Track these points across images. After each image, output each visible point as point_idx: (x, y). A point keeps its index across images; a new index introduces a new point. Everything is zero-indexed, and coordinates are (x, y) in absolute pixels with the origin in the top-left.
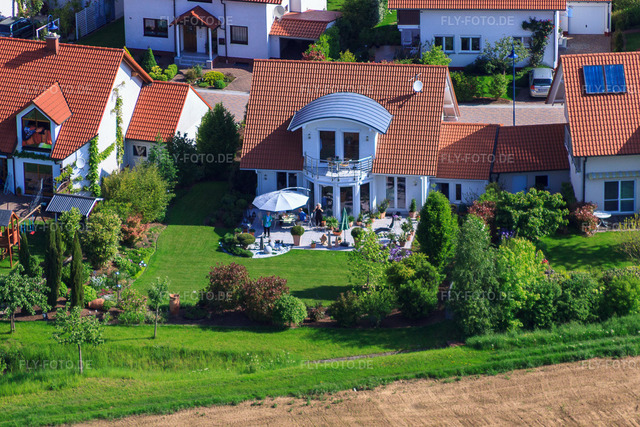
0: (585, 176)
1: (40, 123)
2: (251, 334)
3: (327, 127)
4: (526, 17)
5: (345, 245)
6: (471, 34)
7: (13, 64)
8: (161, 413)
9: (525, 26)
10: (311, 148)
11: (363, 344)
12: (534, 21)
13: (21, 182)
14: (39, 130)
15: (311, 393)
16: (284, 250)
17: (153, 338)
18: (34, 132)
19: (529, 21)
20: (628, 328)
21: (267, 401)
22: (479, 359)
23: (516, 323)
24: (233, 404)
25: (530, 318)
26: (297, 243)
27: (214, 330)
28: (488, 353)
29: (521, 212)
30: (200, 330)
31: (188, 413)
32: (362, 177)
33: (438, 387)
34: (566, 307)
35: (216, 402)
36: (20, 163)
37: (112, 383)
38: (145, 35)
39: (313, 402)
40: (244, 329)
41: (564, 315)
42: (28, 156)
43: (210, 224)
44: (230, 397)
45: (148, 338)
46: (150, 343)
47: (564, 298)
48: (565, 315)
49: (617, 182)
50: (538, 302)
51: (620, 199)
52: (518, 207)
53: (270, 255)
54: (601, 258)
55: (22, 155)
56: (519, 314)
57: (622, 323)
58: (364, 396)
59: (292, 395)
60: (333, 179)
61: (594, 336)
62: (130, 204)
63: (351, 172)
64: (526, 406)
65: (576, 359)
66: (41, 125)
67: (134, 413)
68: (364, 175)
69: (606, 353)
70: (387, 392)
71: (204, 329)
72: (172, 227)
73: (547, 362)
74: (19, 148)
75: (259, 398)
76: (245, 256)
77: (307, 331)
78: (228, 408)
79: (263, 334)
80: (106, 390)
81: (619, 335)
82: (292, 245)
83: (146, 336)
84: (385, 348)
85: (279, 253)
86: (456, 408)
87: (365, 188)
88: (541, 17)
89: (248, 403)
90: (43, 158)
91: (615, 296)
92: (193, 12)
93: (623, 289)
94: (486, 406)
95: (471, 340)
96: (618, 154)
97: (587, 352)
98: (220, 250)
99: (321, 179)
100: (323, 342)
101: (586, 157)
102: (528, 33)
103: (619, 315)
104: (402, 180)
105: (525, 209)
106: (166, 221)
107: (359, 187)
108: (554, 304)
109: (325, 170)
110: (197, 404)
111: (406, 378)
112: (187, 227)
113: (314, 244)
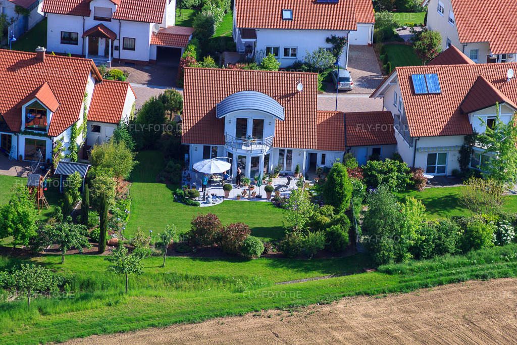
0: (416, 150)
1: (40, 111)
2: (228, 264)
3: (242, 115)
4: (329, 35)
5: (259, 197)
6: (290, 45)
7: (12, 69)
8: (194, 323)
9: (328, 40)
10: (230, 130)
11: (307, 270)
12: (334, 38)
13: (22, 151)
14: (39, 116)
15: (290, 306)
16: (219, 201)
17: (163, 266)
18: (35, 117)
19: (330, 38)
20: (484, 259)
21: (262, 313)
22: (392, 281)
23: (409, 255)
24: (241, 315)
25: (417, 252)
26: (227, 196)
27: (201, 260)
28: (396, 276)
29: (382, 175)
30: (191, 260)
31: (212, 322)
32: (266, 149)
33: (374, 302)
34: (440, 244)
35: (229, 314)
36: (22, 138)
37: (150, 301)
38: (61, 43)
39: (295, 313)
40: (222, 260)
41: (439, 249)
42: (29, 133)
43: (161, 182)
44: (237, 310)
45: (160, 267)
46: (162, 270)
47: (439, 238)
48: (441, 250)
49: (436, 154)
50: (424, 241)
51: (437, 165)
52: (381, 172)
53: (211, 205)
54: (435, 206)
55: (25, 133)
56: (411, 249)
57: (479, 255)
58: (326, 309)
59: (278, 308)
60: (247, 151)
61: (464, 265)
62: (111, 169)
63: (258, 146)
64: (439, 315)
65: (459, 281)
66: (39, 112)
67: (176, 322)
68: (268, 148)
69: (477, 276)
70: (341, 305)
71: (194, 259)
72: (136, 184)
73: (441, 284)
74: (23, 128)
75: (256, 311)
76: (195, 205)
77: (265, 261)
78: (238, 318)
79: (236, 263)
80: (148, 305)
81: (479, 264)
82: (223, 197)
83: (157, 266)
84: (323, 273)
85: (217, 203)
86: (392, 316)
87: (267, 158)
88: (339, 35)
89: (251, 315)
90: (40, 135)
91: (472, 236)
92: (99, 28)
93: (477, 232)
94: (412, 315)
95: (382, 267)
96: (440, 136)
97: (465, 275)
98: (175, 201)
99: (239, 151)
100: (280, 269)
101: (419, 137)
102: (330, 45)
103: (475, 250)
104: (290, 152)
105: (385, 173)
106: (131, 180)
107: (264, 157)
108: (433, 242)
109: (241, 144)
110: (216, 316)
111: (349, 295)
112: (146, 184)
113: (238, 197)
